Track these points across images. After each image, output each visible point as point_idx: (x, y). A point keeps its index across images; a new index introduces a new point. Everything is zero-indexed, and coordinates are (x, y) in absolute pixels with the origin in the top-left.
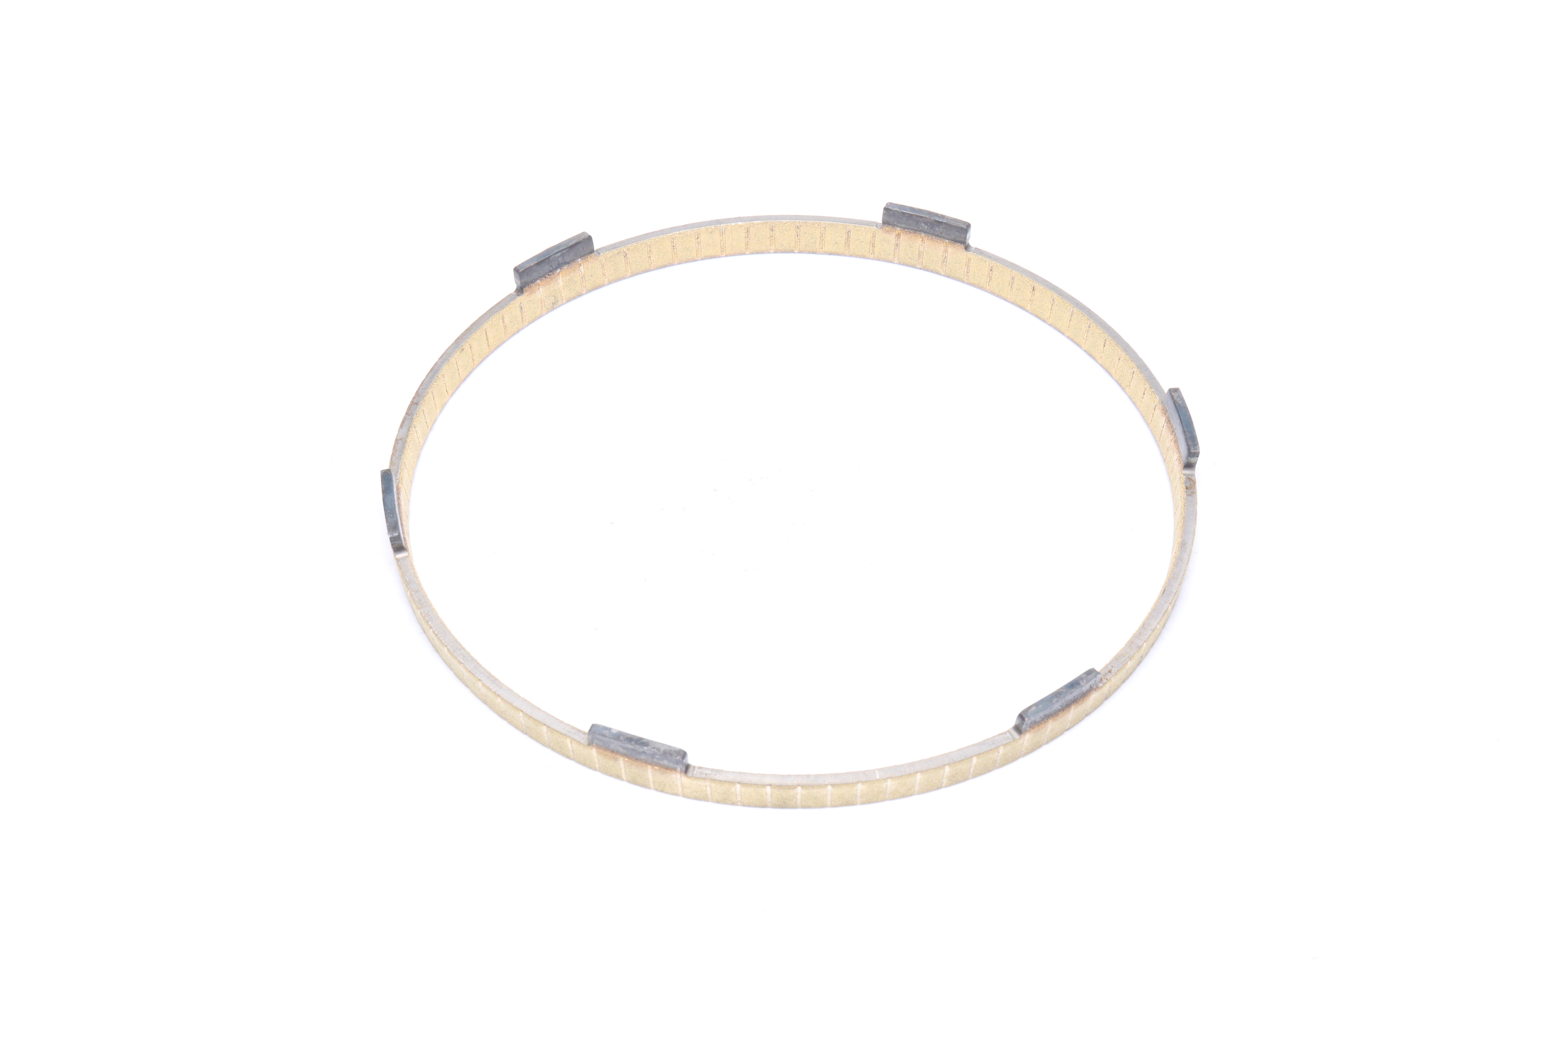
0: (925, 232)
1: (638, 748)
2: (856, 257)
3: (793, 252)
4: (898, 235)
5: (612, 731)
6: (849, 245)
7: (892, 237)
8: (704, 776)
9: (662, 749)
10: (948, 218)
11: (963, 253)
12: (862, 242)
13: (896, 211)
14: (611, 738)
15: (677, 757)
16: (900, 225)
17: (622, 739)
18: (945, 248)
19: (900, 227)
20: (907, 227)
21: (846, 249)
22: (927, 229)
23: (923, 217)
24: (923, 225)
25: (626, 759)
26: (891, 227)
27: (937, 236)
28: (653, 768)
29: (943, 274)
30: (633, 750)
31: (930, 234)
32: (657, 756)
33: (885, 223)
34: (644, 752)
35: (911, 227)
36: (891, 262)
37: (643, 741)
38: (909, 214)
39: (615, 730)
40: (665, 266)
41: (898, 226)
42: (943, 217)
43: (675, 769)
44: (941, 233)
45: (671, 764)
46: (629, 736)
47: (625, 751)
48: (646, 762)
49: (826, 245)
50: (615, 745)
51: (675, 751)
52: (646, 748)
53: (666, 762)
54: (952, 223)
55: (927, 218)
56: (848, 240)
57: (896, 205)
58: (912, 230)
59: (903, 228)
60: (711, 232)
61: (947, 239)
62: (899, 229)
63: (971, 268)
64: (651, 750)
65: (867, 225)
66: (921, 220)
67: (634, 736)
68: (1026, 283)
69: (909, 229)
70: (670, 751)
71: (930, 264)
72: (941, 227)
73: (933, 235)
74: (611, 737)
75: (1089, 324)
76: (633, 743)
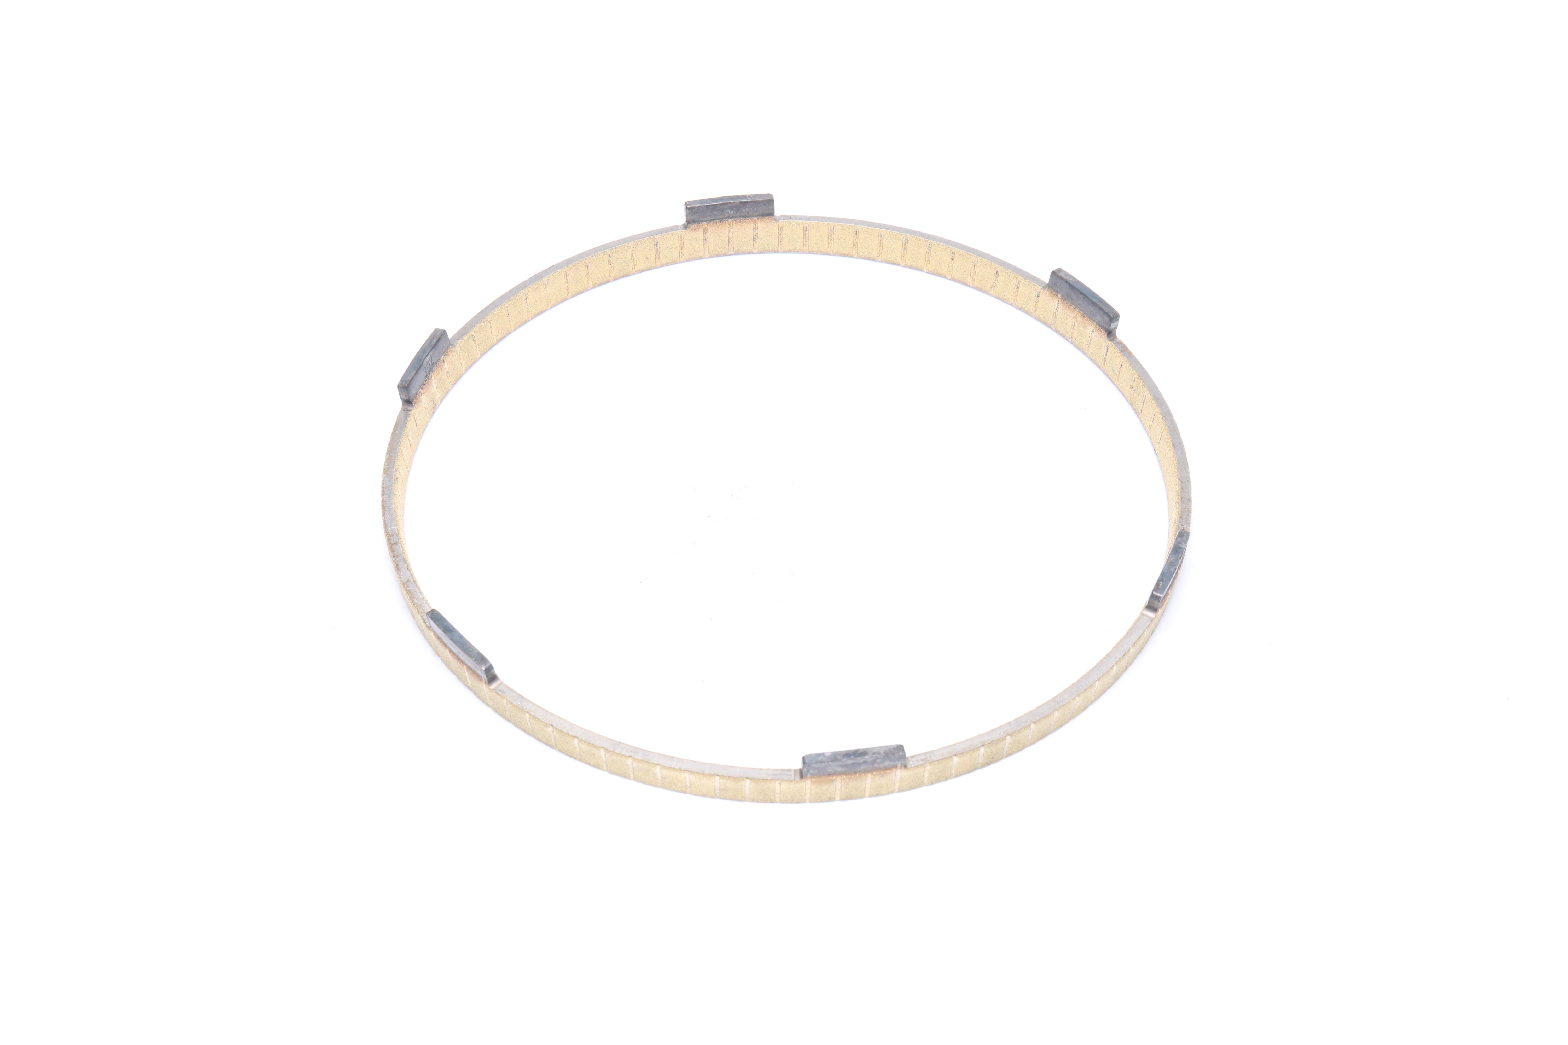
0: (732, 217)
1: (860, 760)
2: (667, 265)
3: (608, 282)
4: (705, 230)
5: (826, 755)
6: (659, 257)
7: (700, 234)
8: (921, 763)
9: (882, 752)
10: (750, 196)
11: (774, 224)
12: (671, 249)
13: (700, 206)
14: (829, 762)
15: (899, 753)
16: (705, 219)
17: (840, 758)
18: (754, 225)
19: (705, 221)
20: (712, 219)
21: (659, 261)
22: (733, 213)
23: (727, 203)
24: (729, 211)
25: (845, 777)
26: (697, 224)
27: (744, 216)
28: (873, 774)
29: (755, 252)
30: (853, 764)
31: (737, 217)
32: (879, 761)
33: (689, 222)
34: (865, 762)
35: (717, 217)
36: (701, 258)
37: (859, 752)
38: (712, 205)
39: (829, 752)
40: (504, 337)
41: (703, 221)
42: (744, 197)
43: (895, 767)
44: (748, 213)
45: (892, 763)
46: (845, 753)
47: (843, 769)
48: (866, 771)
49: (638, 264)
50: (834, 767)
51: (894, 748)
52: (867, 757)
53: (887, 763)
54: (757, 199)
55: (732, 203)
56: (657, 251)
57: (695, 202)
58: (719, 219)
59: (708, 221)
60: (537, 288)
61: (755, 216)
62: (705, 223)
63: (784, 236)
64: (873, 757)
65: (672, 230)
66: (726, 207)
67: (849, 751)
68: (848, 230)
69: (715, 220)
70: (890, 750)
71: (742, 247)
72: (748, 206)
73: (740, 217)
74: (829, 760)
75: (928, 245)
76: (852, 757)
